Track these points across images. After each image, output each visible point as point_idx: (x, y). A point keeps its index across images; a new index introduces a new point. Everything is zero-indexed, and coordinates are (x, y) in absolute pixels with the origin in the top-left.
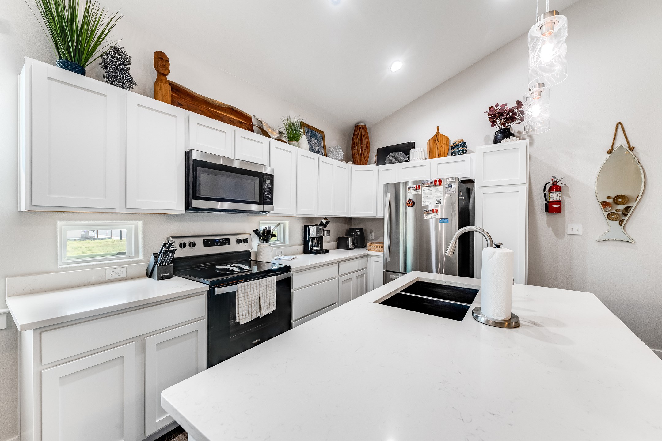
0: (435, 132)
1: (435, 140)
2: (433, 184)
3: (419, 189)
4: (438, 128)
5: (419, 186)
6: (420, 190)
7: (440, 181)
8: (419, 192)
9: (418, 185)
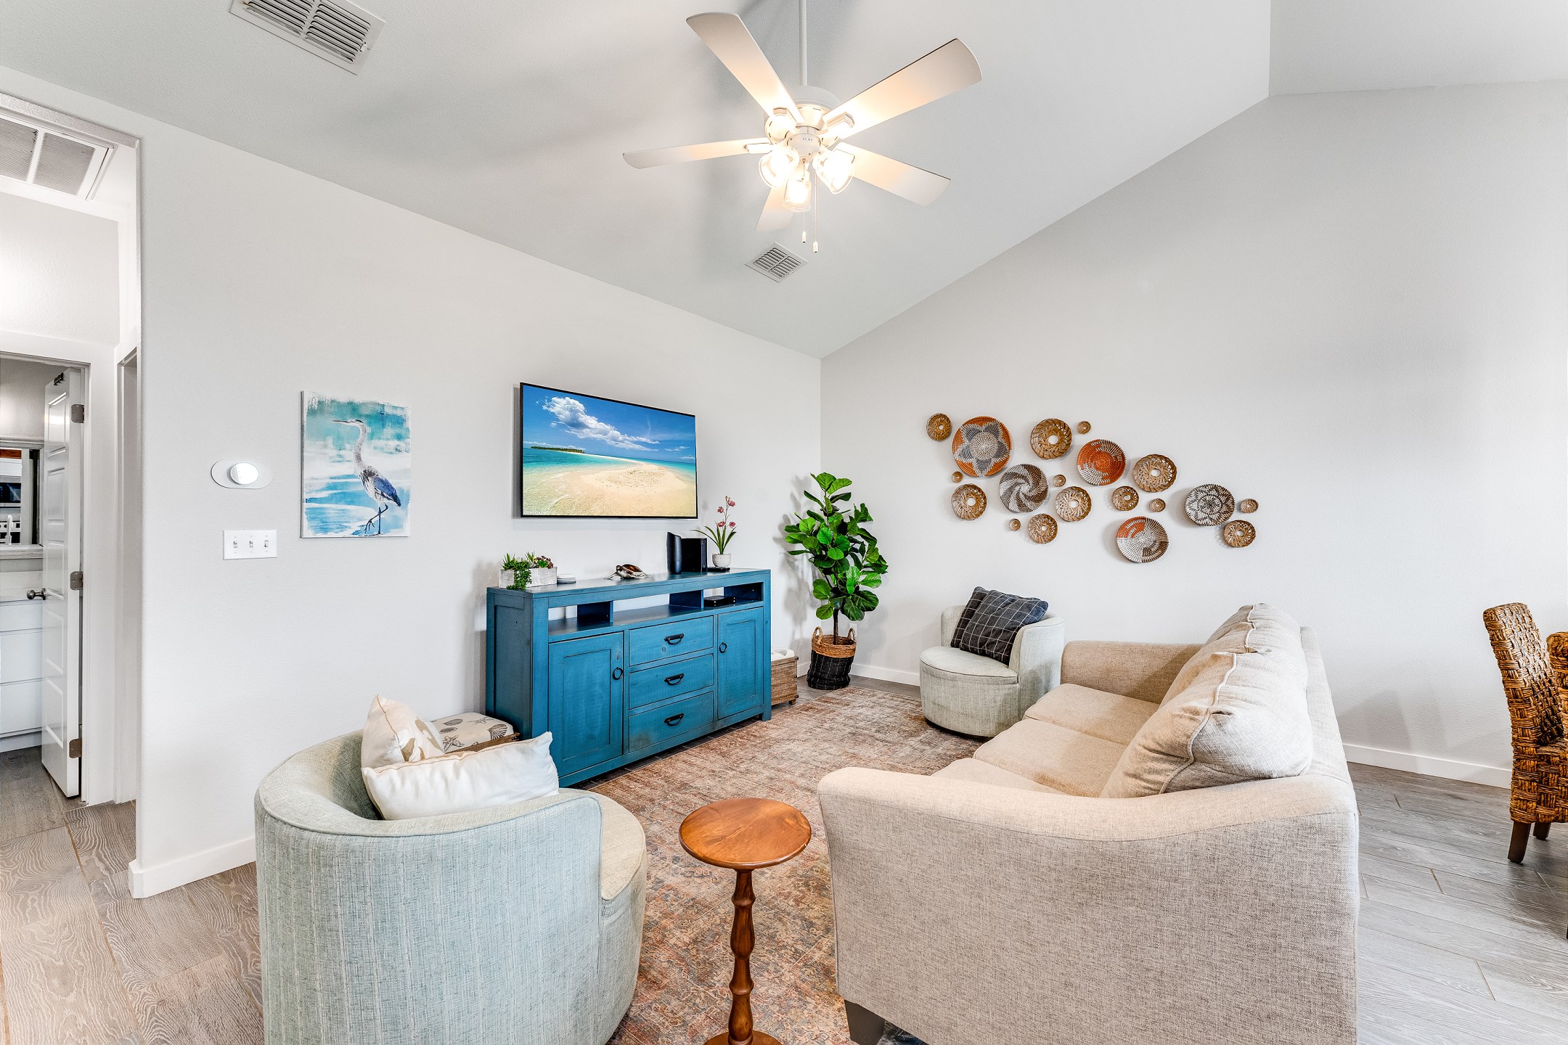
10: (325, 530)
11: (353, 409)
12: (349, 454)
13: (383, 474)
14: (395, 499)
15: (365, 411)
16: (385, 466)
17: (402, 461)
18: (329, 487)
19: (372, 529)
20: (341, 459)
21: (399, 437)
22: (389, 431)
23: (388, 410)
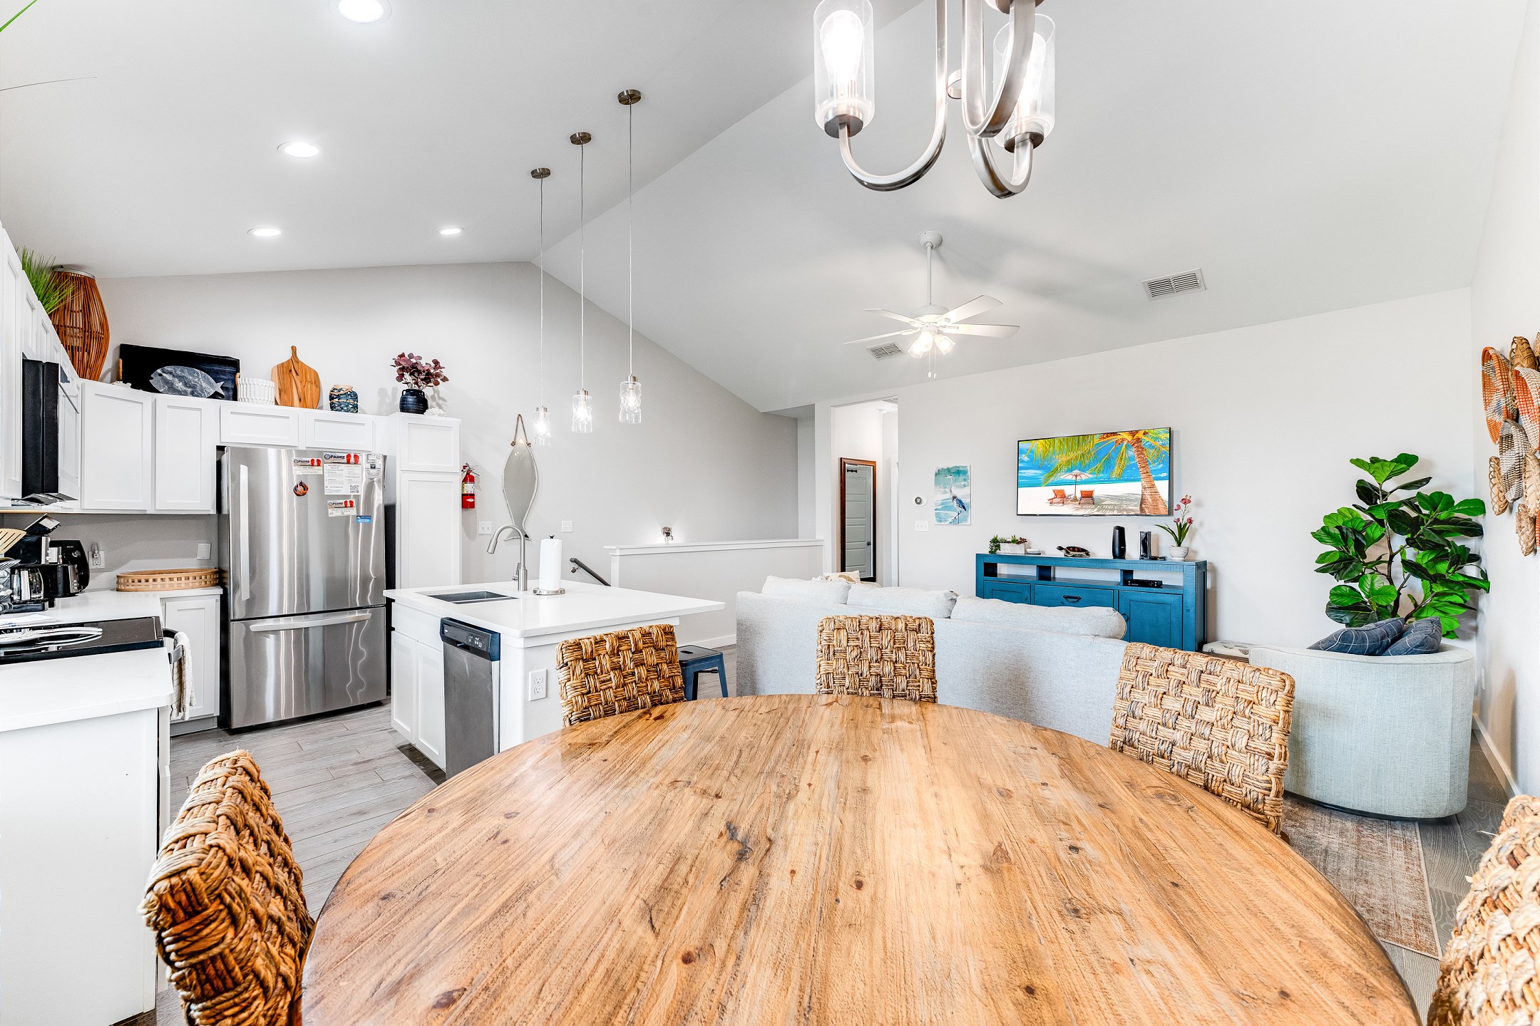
0: (288, 356)
1: (290, 371)
2: (345, 460)
3: (319, 465)
4: (294, 349)
5: (318, 461)
6: (320, 468)
7: (356, 456)
8: (317, 470)
9: (315, 459)
10: (941, 521)
11: (949, 470)
12: (948, 490)
13: (959, 497)
14: (964, 508)
15: (952, 471)
16: (960, 493)
17: (967, 490)
18: (942, 504)
19: (956, 521)
20: (945, 492)
21: (965, 480)
22: (961, 477)
23: (960, 469)
